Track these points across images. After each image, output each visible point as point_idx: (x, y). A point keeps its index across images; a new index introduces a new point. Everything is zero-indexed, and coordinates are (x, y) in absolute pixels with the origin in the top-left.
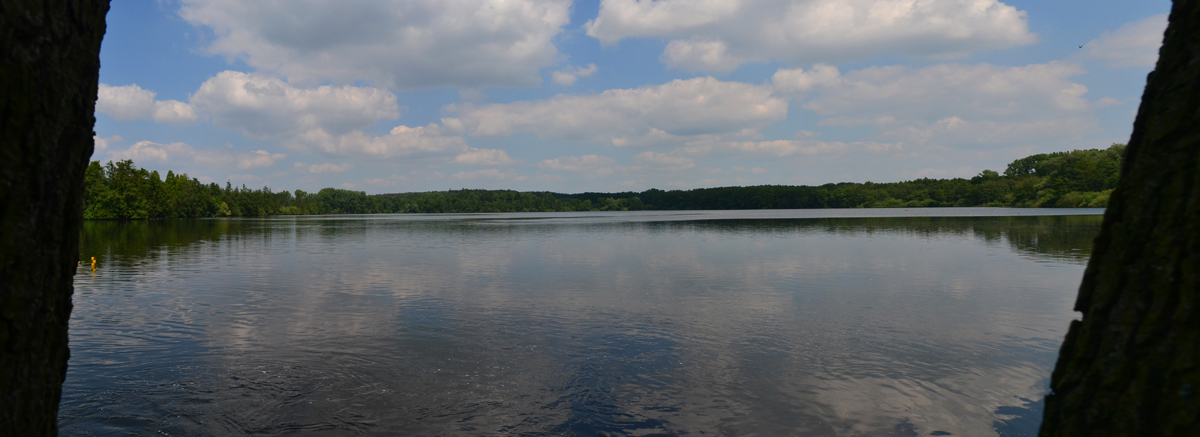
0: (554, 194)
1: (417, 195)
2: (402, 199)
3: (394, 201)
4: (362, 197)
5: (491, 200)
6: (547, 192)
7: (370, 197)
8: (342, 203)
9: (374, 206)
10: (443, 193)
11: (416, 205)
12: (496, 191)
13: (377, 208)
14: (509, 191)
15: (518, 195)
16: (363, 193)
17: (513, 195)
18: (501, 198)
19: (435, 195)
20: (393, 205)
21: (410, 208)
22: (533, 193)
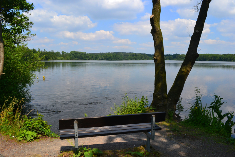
0: (147, 54)
1: (103, 54)
2: (98, 55)
3: (95, 56)
4: (85, 54)
5: (127, 56)
6: (145, 54)
7: (88, 54)
8: (78, 56)
9: (89, 57)
10: (112, 53)
11: (103, 57)
12: (129, 53)
13: (90, 58)
14: (133, 53)
15: (136, 54)
16: (85, 53)
17: (134, 55)
18: (131, 55)
19: (109, 54)
20: (95, 57)
21: (101, 58)
22: (141, 54)
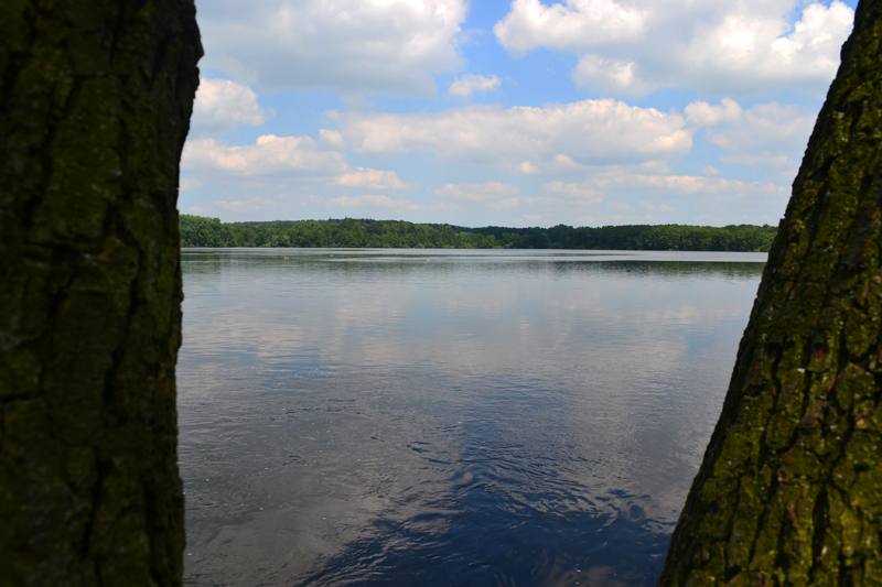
0: (453, 227)
1: (288, 224)
2: (269, 229)
3: (257, 231)
4: (215, 225)
5: (380, 233)
6: (446, 225)
7: (227, 226)
8: (187, 233)
9: (231, 237)
10: (321, 222)
11: (287, 237)
12: (387, 222)
13: (235, 240)
14: (402, 222)
15: (412, 227)
16: (217, 220)
17: (407, 228)
18: (392, 230)
19: (311, 224)
20: (256, 236)
22: (430, 225)
